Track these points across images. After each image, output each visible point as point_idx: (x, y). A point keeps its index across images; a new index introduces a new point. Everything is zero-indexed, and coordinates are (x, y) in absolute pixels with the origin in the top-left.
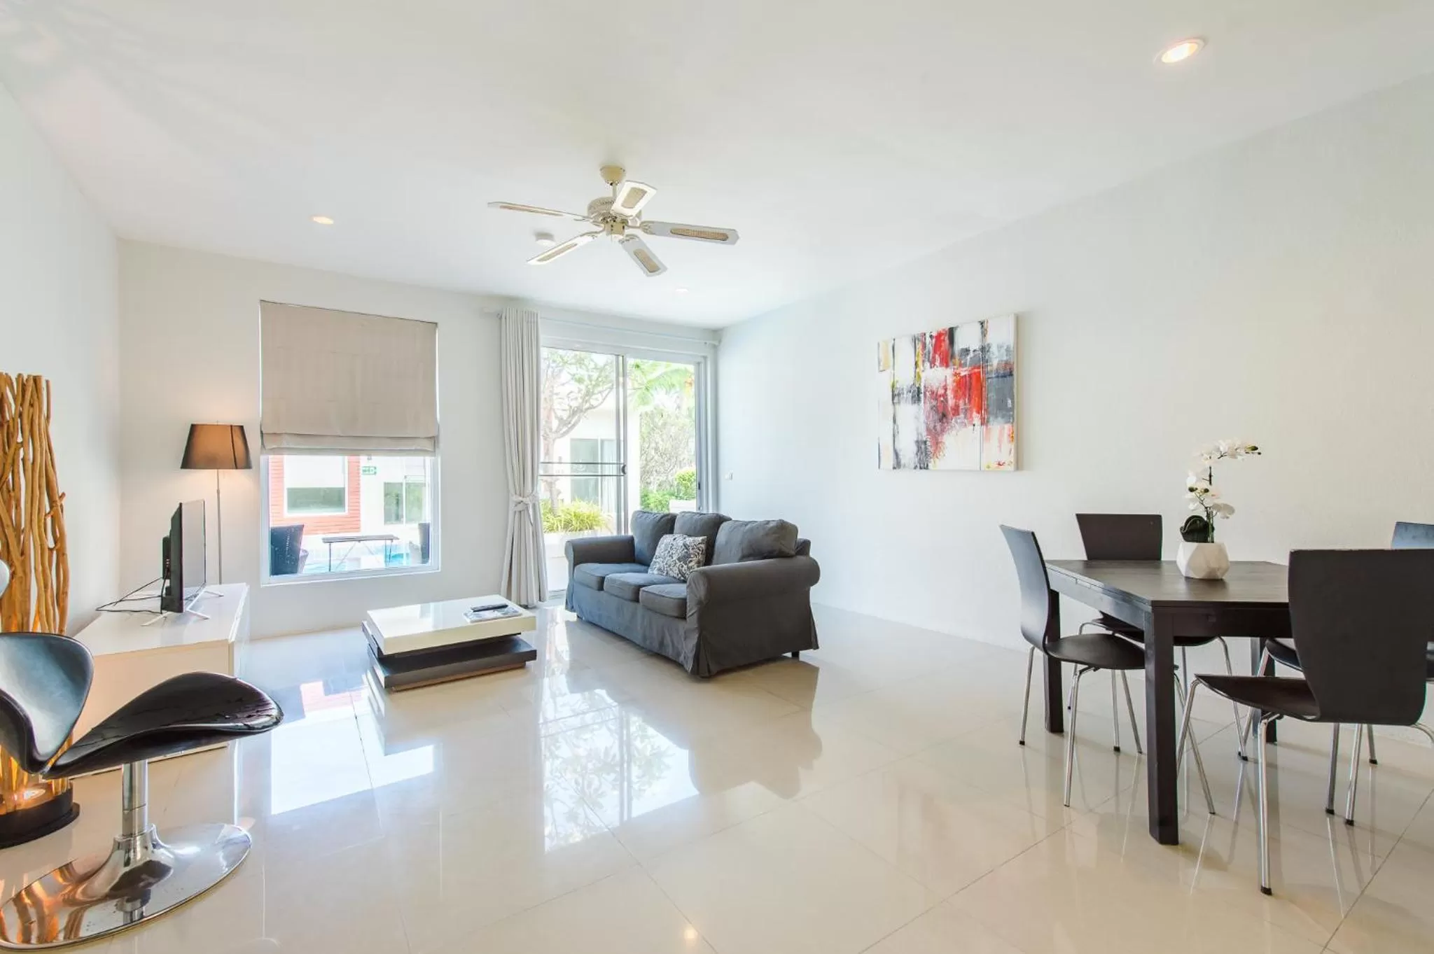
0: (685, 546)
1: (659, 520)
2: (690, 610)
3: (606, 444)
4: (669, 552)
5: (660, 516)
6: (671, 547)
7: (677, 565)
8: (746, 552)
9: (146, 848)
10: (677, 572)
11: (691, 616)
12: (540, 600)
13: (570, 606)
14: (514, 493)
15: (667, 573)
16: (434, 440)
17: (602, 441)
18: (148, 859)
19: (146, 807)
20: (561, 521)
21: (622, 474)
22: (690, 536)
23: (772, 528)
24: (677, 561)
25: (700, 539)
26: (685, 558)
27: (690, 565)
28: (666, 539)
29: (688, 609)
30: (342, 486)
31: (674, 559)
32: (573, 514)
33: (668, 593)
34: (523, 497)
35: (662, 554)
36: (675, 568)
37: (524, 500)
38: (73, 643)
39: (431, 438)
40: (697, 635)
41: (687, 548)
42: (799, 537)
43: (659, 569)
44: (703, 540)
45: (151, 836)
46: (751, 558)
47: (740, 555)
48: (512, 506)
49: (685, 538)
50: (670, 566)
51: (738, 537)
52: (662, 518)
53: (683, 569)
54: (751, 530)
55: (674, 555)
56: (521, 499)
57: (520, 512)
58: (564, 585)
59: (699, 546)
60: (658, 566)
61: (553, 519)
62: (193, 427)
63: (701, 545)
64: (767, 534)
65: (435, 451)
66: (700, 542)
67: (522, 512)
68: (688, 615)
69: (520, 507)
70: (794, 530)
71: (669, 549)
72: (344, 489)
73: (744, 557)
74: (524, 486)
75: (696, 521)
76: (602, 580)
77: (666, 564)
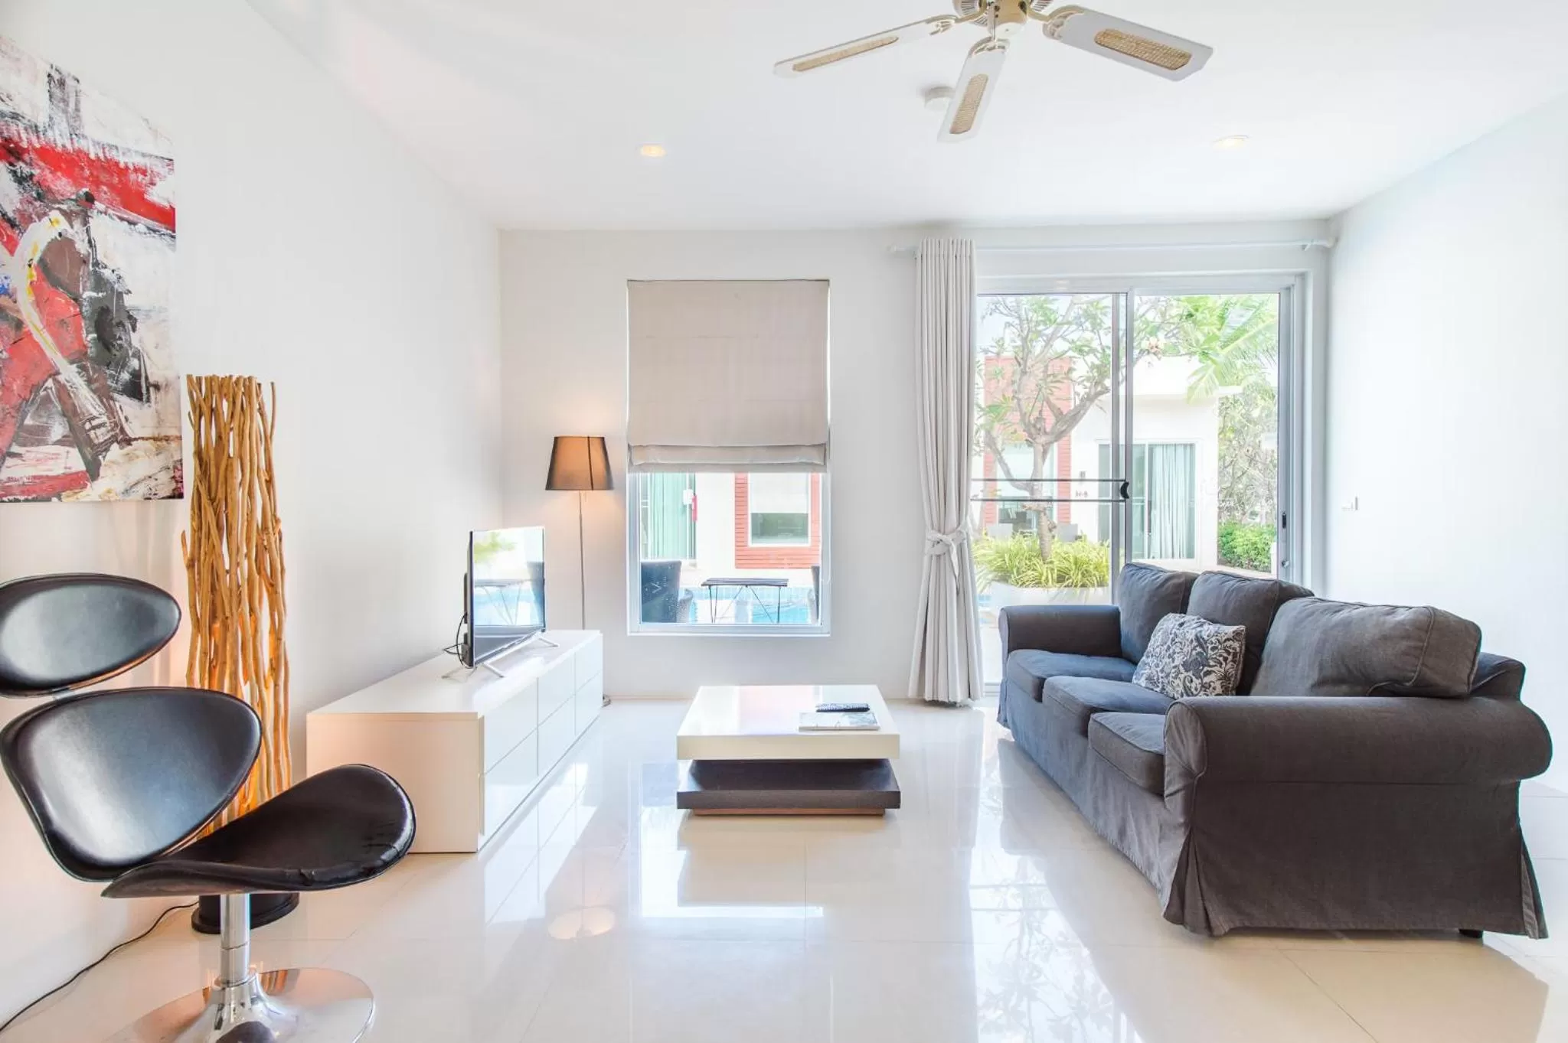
0: (1199, 640)
1: (1162, 585)
2: (1170, 783)
3: (1158, 452)
4: (1169, 648)
5: (1164, 576)
6: (1173, 640)
7: (1182, 676)
8: (1329, 672)
9: (243, 1004)
10: (1181, 689)
11: (1171, 795)
12: (970, 697)
13: (1002, 719)
14: (930, 528)
15: (1163, 689)
16: (823, 448)
17: (1152, 448)
18: (243, 1020)
19: (247, 948)
20: (1052, 569)
21: (1121, 498)
22: (1214, 621)
23: (1401, 623)
24: (1182, 669)
25: (1230, 630)
26: (1197, 665)
27: (1206, 680)
28: (1170, 622)
29: (1167, 780)
30: (805, 512)
31: (1177, 663)
32: (1072, 560)
33: (1135, 734)
34: (944, 534)
35: (1158, 650)
36: (1177, 681)
37: (944, 537)
38: (237, 706)
39: (819, 445)
40: (1182, 841)
41: (1200, 645)
42: (1485, 649)
43: (1149, 679)
44: (1237, 634)
45: (251, 988)
46: (1344, 688)
47: (1315, 676)
48: (928, 545)
49: (1201, 626)
50: (1167, 676)
51: (1311, 636)
52: (1167, 580)
53: (1193, 685)
54: (1347, 624)
55: (1176, 656)
56: (939, 536)
57: (939, 556)
58: (999, 678)
59: (1229, 643)
60: (1147, 671)
61: (1041, 566)
62: (556, 439)
63: (1231, 642)
64: (1385, 638)
65: (825, 464)
66: (1231, 635)
67: (942, 557)
68: (1166, 792)
69: (939, 549)
70: (1470, 633)
71: (1169, 643)
72: (807, 514)
73: (1323, 684)
74: (945, 516)
75: (1229, 593)
76: (1040, 684)
77: (1162, 671)
